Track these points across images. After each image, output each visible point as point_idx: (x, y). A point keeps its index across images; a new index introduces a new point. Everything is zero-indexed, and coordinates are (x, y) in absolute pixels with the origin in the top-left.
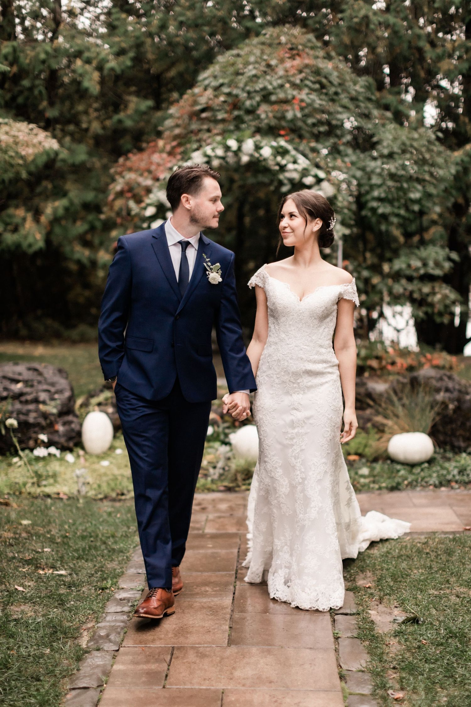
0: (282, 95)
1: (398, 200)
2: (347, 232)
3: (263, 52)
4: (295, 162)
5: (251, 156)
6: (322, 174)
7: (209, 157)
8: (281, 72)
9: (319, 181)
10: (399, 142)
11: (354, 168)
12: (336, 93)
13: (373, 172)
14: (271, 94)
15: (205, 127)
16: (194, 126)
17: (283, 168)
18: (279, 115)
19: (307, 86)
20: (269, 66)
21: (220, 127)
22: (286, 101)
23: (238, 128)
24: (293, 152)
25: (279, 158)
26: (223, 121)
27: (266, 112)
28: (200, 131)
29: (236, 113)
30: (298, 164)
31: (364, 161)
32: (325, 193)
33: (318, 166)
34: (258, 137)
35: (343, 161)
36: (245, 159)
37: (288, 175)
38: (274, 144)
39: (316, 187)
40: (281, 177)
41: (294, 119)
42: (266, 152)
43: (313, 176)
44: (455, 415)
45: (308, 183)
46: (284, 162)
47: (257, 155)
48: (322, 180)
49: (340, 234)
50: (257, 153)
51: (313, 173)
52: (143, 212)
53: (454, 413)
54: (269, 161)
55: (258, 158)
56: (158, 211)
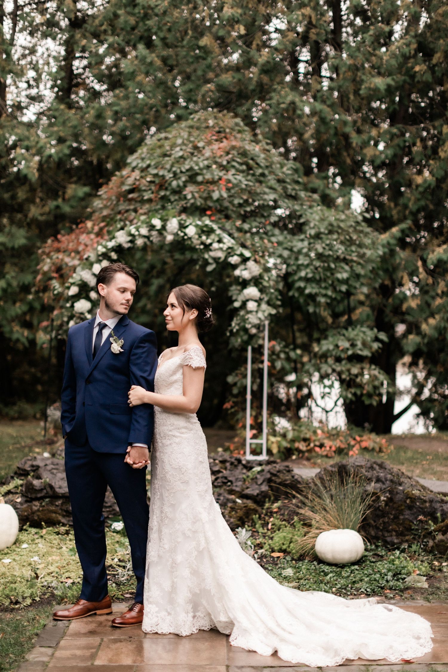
0: (208, 176)
1: (325, 281)
2: (274, 312)
3: (190, 134)
4: (220, 241)
5: (176, 234)
6: (247, 254)
7: (133, 236)
8: (207, 153)
9: (245, 260)
10: (326, 223)
11: (280, 248)
12: (263, 175)
13: (300, 252)
14: (197, 174)
15: (132, 207)
16: (122, 207)
17: (207, 247)
18: (205, 195)
19: (233, 167)
20: (196, 148)
21: (147, 206)
22: (213, 182)
23: (163, 208)
24: (218, 232)
25: (204, 238)
26: (150, 201)
27: (192, 192)
28: (127, 211)
29: (162, 193)
30: (224, 243)
31: (291, 241)
32: (250, 273)
33: (243, 246)
34: (183, 216)
35: (270, 241)
36: (170, 238)
37: (212, 254)
38: (199, 223)
39: (242, 267)
40: (206, 256)
41: (220, 200)
42: (191, 231)
43: (238, 255)
44: (387, 507)
45: (233, 262)
46: (209, 241)
47: (182, 234)
48: (248, 259)
49: (266, 314)
50: (182, 232)
51: (238, 252)
52: (66, 291)
53: (386, 505)
54: (193, 240)
55: (183, 237)
56: (80, 291)
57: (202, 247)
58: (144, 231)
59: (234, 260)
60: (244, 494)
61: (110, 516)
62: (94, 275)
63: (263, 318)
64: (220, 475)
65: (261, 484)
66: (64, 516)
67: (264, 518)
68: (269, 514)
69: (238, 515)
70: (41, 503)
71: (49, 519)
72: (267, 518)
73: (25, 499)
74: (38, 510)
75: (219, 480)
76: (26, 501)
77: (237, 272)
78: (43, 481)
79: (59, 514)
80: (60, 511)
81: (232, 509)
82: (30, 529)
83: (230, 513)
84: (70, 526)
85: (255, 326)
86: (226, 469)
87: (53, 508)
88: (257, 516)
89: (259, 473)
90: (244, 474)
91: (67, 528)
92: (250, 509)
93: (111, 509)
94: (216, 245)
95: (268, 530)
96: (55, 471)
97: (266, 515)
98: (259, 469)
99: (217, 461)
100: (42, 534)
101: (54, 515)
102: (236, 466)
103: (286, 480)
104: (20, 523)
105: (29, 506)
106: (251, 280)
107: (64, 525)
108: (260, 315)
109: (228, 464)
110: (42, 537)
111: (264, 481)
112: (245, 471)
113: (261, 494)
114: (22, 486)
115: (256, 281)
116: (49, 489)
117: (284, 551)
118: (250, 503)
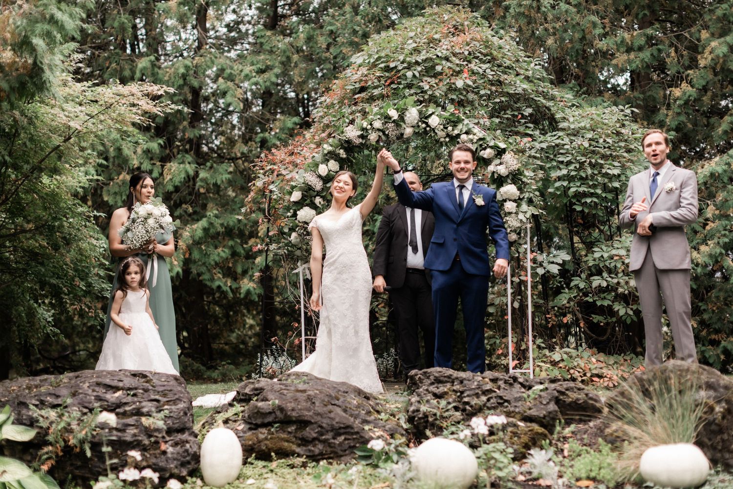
3: (423, 27)
4: (467, 133)
5: (416, 127)
6: (502, 145)
7: (365, 130)
9: (500, 153)
14: (435, 64)
17: (454, 139)
19: (477, 58)
20: (431, 40)
24: (466, 121)
25: (450, 128)
26: (380, 97)
27: (429, 84)
29: (395, 87)
30: (474, 134)
32: (507, 168)
36: (409, 130)
38: (443, 113)
39: (497, 161)
42: (434, 121)
43: (491, 147)
44: (725, 421)
45: (485, 156)
46: (456, 132)
47: (424, 125)
48: (504, 151)
49: (528, 215)
50: (424, 122)
51: (492, 144)
52: (287, 197)
53: (723, 418)
54: (436, 131)
55: (425, 128)
56: (303, 196)
57: (447, 140)
58: (378, 124)
59: (487, 153)
60: (527, 416)
61: (358, 445)
62: (320, 176)
63: (524, 220)
64: (494, 394)
65: (548, 403)
66: (299, 445)
67: (556, 444)
68: (562, 439)
69: (522, 440)
70: (269, 430)
71: (281, 449)
72: (559, 444)
73: (248, 426)
74: (266, 439)
75: (492, 401)
76: (250, 429)
77: (491, 168)
78: (270, 403)
79: (293, 443)
80: (294, 440)
81: (515, 434)
82: (256, 462)
83: (511, 438)
84: (308, 457)
85: (515, 231)
86: (499, 388)
87: (284, 436)
88: (548, 441)
89: (541, 391)
90: (523, 392)
91: (303, 459)
92: (537, 433)
93: (358, 436)
94: (464, 137)
95: (564, 457)
96: (285, 392)
97: (559, 440)
98: (541, 387)
99: (487, 380)
100: (272, 468)
101: (286, 444)
102: (511, 385)
103: (578, 399)
104: (244, 456)
105: (253, 433)
106: (507, 176)
107: (299, 456)
108: (521, 216)
109: (501, 383)
110: (272, 471)
111: (550, 400)
112: (523, 390)
113: (548, 416)
114: (242, 412)
115: (515, 177)
116: (278, 413)
117: (594, 479)
118: (536, 427)
